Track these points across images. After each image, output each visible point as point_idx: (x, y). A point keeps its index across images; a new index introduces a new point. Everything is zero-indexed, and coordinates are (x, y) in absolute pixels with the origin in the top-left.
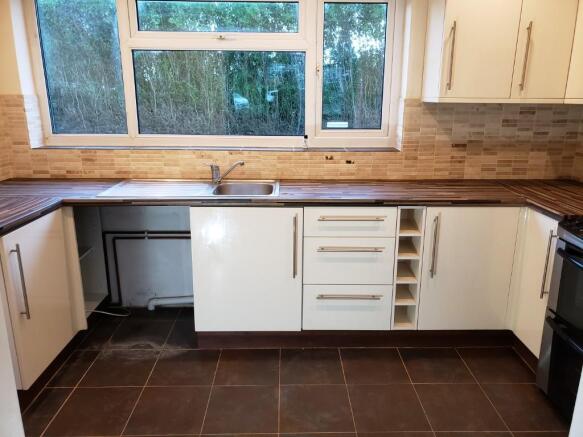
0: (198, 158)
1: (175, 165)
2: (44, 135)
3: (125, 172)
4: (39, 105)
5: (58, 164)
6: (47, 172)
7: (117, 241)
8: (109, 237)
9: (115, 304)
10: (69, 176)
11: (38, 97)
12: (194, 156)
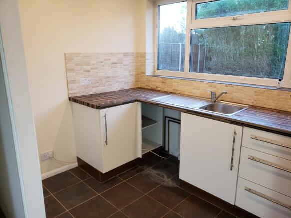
0: (209, 87)
1: (198, 90)
2: (154, 70)
3: (176, 90)
4: (154, 57)
5: (153, 83)
6: (149, 86)
7: (170, 122)
8: (167, 119)
9: (166, 151)
10: (157, 89)
11: (154, 53)
12: (207, 86)
